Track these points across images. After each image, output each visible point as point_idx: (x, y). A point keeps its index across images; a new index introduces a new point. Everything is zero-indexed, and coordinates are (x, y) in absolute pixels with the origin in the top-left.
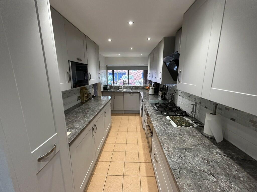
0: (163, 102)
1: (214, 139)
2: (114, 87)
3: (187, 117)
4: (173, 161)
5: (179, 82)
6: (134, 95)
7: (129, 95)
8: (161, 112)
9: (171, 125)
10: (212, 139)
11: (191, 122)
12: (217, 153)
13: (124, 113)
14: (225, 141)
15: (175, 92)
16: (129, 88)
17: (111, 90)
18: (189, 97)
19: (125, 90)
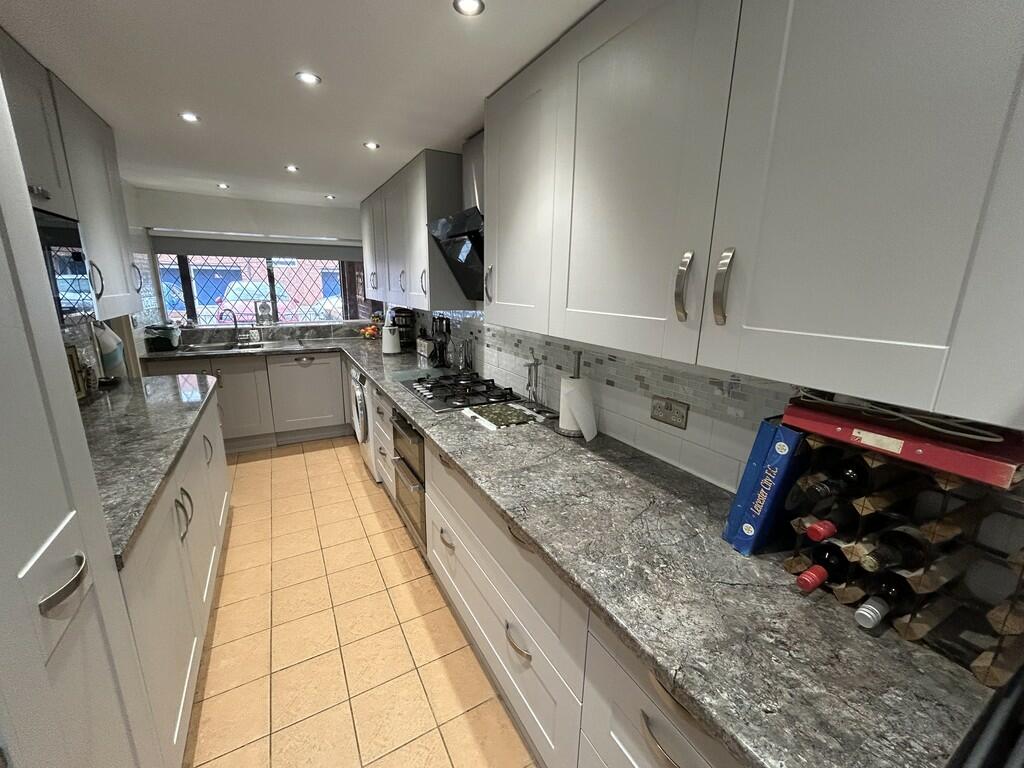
0: (437, 374)
1: (581, 436)
2: (206, 336)
3: (517, 403)
4: (505, 496)
5: (490, 299)
6: (315, 361)
7: (295, 363)
8: (445, 401)
9: (481, 428)
10: (578, 438)
11: (528, 412)
12: (589, 459)
13: (278, 446)
14: (600, 435)
15: (473, 337)
16: (287, 337)
17: (192, 350)
18: (516, 345)
19: (268, 346)
